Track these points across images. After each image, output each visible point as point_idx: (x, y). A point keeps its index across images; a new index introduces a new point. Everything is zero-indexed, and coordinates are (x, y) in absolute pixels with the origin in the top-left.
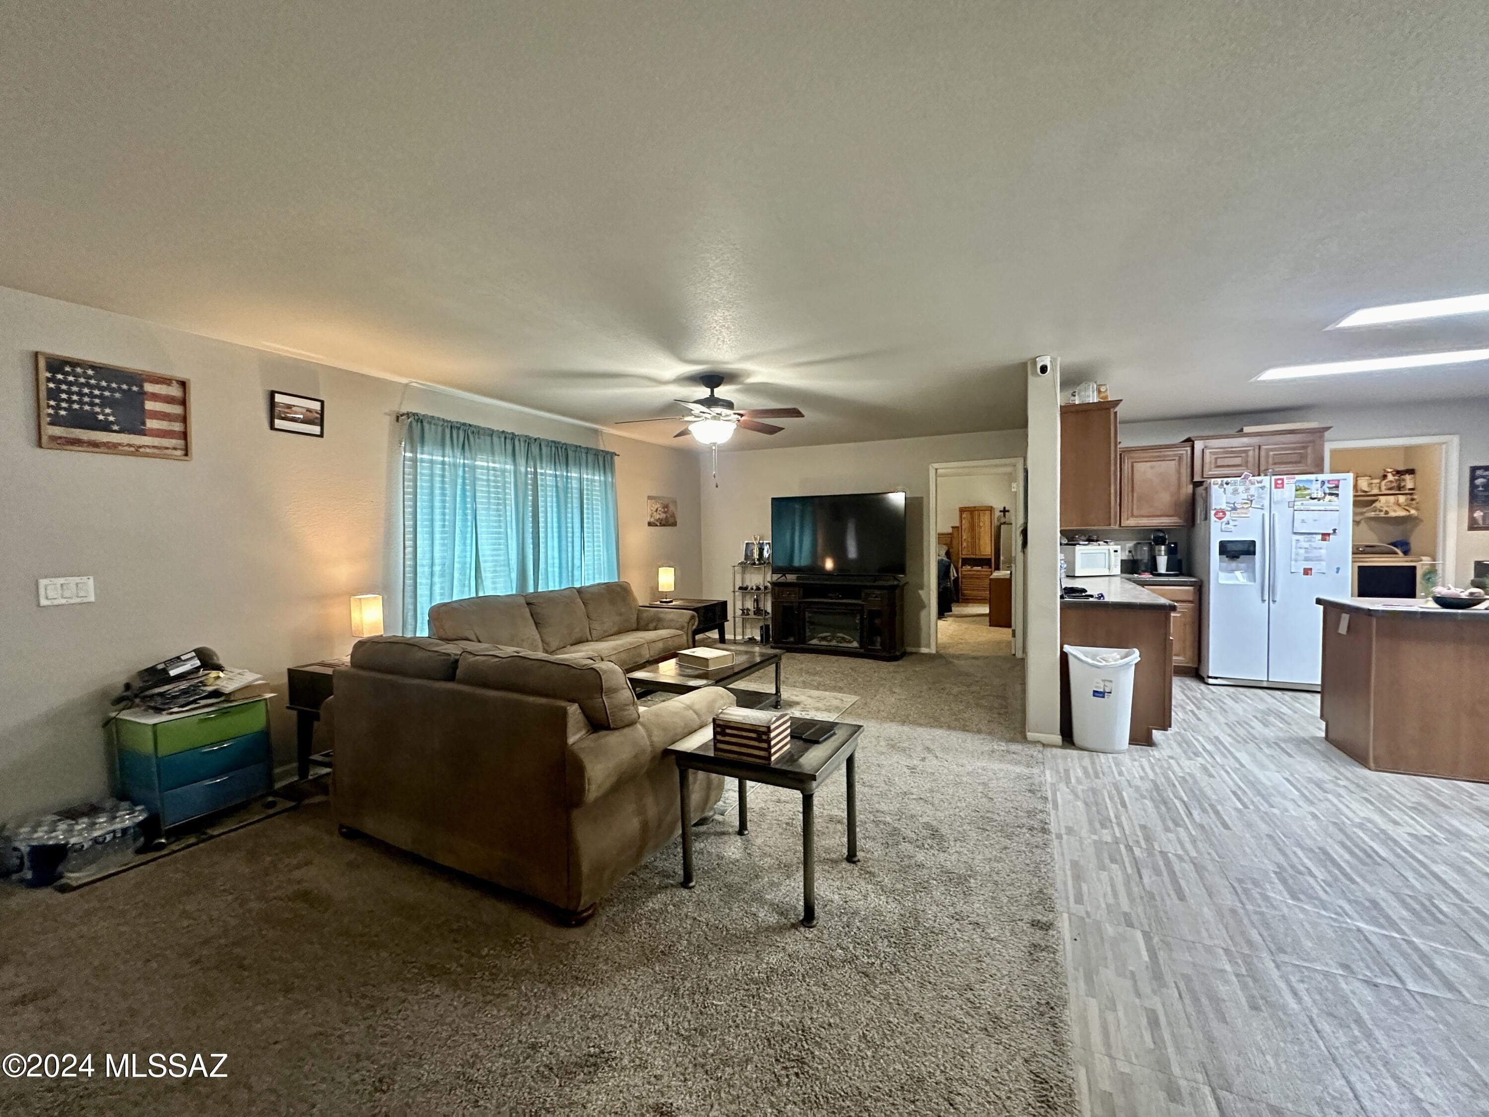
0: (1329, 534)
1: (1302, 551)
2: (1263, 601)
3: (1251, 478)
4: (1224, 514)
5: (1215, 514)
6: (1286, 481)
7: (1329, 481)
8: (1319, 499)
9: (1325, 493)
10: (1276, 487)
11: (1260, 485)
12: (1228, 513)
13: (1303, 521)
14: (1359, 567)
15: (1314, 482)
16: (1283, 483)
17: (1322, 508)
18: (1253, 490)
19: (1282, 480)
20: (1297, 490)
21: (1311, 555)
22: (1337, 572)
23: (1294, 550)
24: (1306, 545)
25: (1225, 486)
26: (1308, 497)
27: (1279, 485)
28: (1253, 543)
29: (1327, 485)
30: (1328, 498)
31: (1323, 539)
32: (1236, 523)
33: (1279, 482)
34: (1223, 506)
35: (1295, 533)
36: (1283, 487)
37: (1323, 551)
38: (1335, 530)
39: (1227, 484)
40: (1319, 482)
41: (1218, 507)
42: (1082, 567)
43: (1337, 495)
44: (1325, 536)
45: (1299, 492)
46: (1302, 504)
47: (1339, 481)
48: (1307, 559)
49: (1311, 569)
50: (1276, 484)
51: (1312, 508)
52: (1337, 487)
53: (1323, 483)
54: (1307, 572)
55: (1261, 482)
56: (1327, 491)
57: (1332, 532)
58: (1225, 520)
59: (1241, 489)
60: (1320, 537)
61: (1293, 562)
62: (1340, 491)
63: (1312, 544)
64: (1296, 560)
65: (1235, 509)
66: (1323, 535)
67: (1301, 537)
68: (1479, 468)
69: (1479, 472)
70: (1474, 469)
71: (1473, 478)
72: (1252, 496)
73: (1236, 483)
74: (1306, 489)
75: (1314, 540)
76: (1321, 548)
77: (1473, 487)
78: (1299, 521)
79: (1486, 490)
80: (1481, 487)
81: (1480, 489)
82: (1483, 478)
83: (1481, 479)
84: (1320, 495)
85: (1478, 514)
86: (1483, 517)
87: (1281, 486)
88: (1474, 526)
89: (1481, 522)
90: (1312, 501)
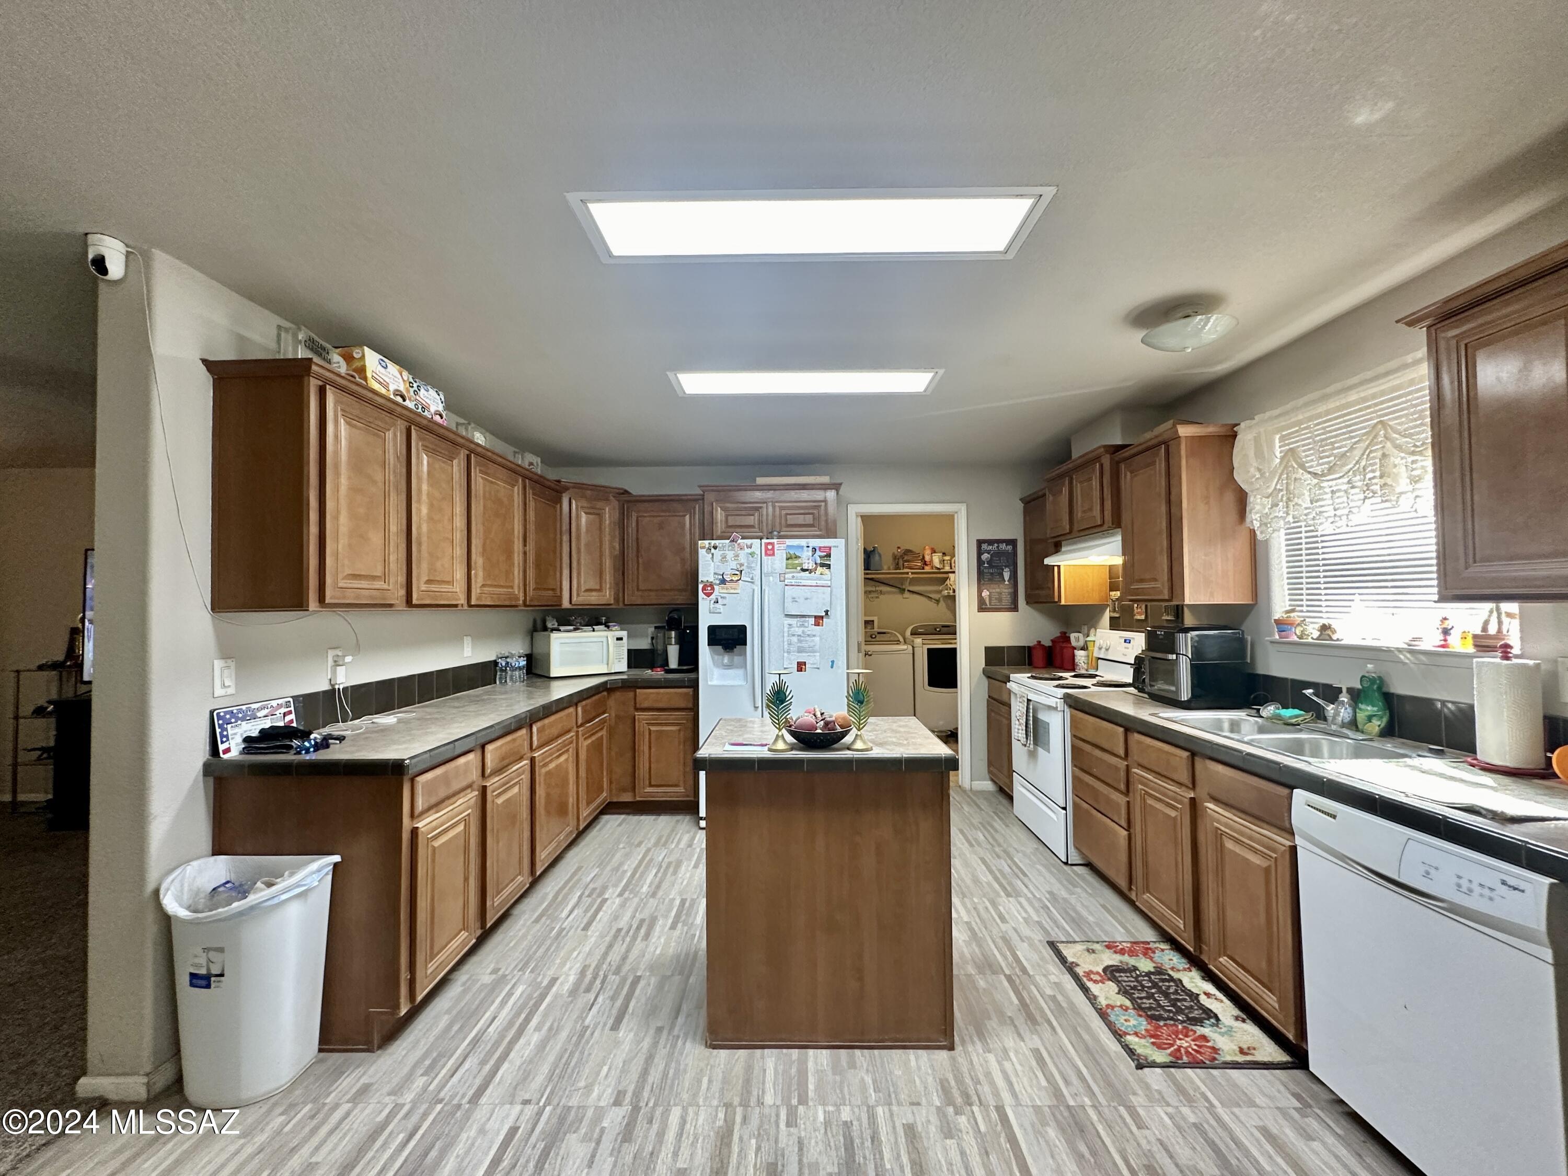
0: (822, 617)
1: (795, 639)
2: (756, 708)
3: (740, 541)
4: (713, 589)
5: (703, 589)
6: (776, 546)
7: (820, 548)
8: (810, 571)
9: (816, 564)
10: (766, 554)
11: (749, 551)
12: (716, 588)
13: (793, 600)
14: (929, 650)
15: (805, 548)
16: (773, 549)
17: (814, 583)
18: (743, 559)
19: (772, 544)
20: (787, 559)
21: (804, 645)
22: (831, 668)
23: (786, 638)
24: (799, 631)
25: (713, 550)
26: (799, 568)
27: (770, 552)
28: (742, 629)
29: (818, 553)
30: (820, 569)
31: (817, 624)
32: (725, 602)
33: (770, 547)
34: (711, 579)
35: (787, 616)
36: (773, 554)
37: (817, 639)
38: (827, 612)
39: (715, 548)
40: (810, 549)
41: (705, 579)
42: (563, 664)
43: (829, 566)
44: (818, 620)
45: (790, 561)
46: (793, 577)
47: (830, 548)
48: (800, 650)
49: (805, 664)
50: (767, 549)
51: (804, 582)
52: (829, 556)
53: (814, 550)
54: (801, 666)
55: (749, 546)
56: (819, 561)
57: (824, 614)
58: (713, 597)
59: (730, 555)
60: (812, 621)
61: (786, 654)
62: (832, 562)
63: (806, 630)
64: (789, 652)
65: (723, 581)
66: (816, 617)
67: (793, 621)
68: (984, 541)
69: (984, 546)
70: (980, 543)
71: (980, 553)
72: (742, 565)
73: (724, 547)
74: (797, 557)
75: (806, 624)
76: (814, 636)
77: (980, 562)
78: (790, 600)
79: (991, 566)
80: (986, 562)
81: (986, 565)
82: (988, 553)
83: (986, 554)
84: (811, 566)
85: (985, 594)
86: (990, 596)
87: (771, 552)
88: (982, 607)
89: (988, 603)
90: (803, 574)
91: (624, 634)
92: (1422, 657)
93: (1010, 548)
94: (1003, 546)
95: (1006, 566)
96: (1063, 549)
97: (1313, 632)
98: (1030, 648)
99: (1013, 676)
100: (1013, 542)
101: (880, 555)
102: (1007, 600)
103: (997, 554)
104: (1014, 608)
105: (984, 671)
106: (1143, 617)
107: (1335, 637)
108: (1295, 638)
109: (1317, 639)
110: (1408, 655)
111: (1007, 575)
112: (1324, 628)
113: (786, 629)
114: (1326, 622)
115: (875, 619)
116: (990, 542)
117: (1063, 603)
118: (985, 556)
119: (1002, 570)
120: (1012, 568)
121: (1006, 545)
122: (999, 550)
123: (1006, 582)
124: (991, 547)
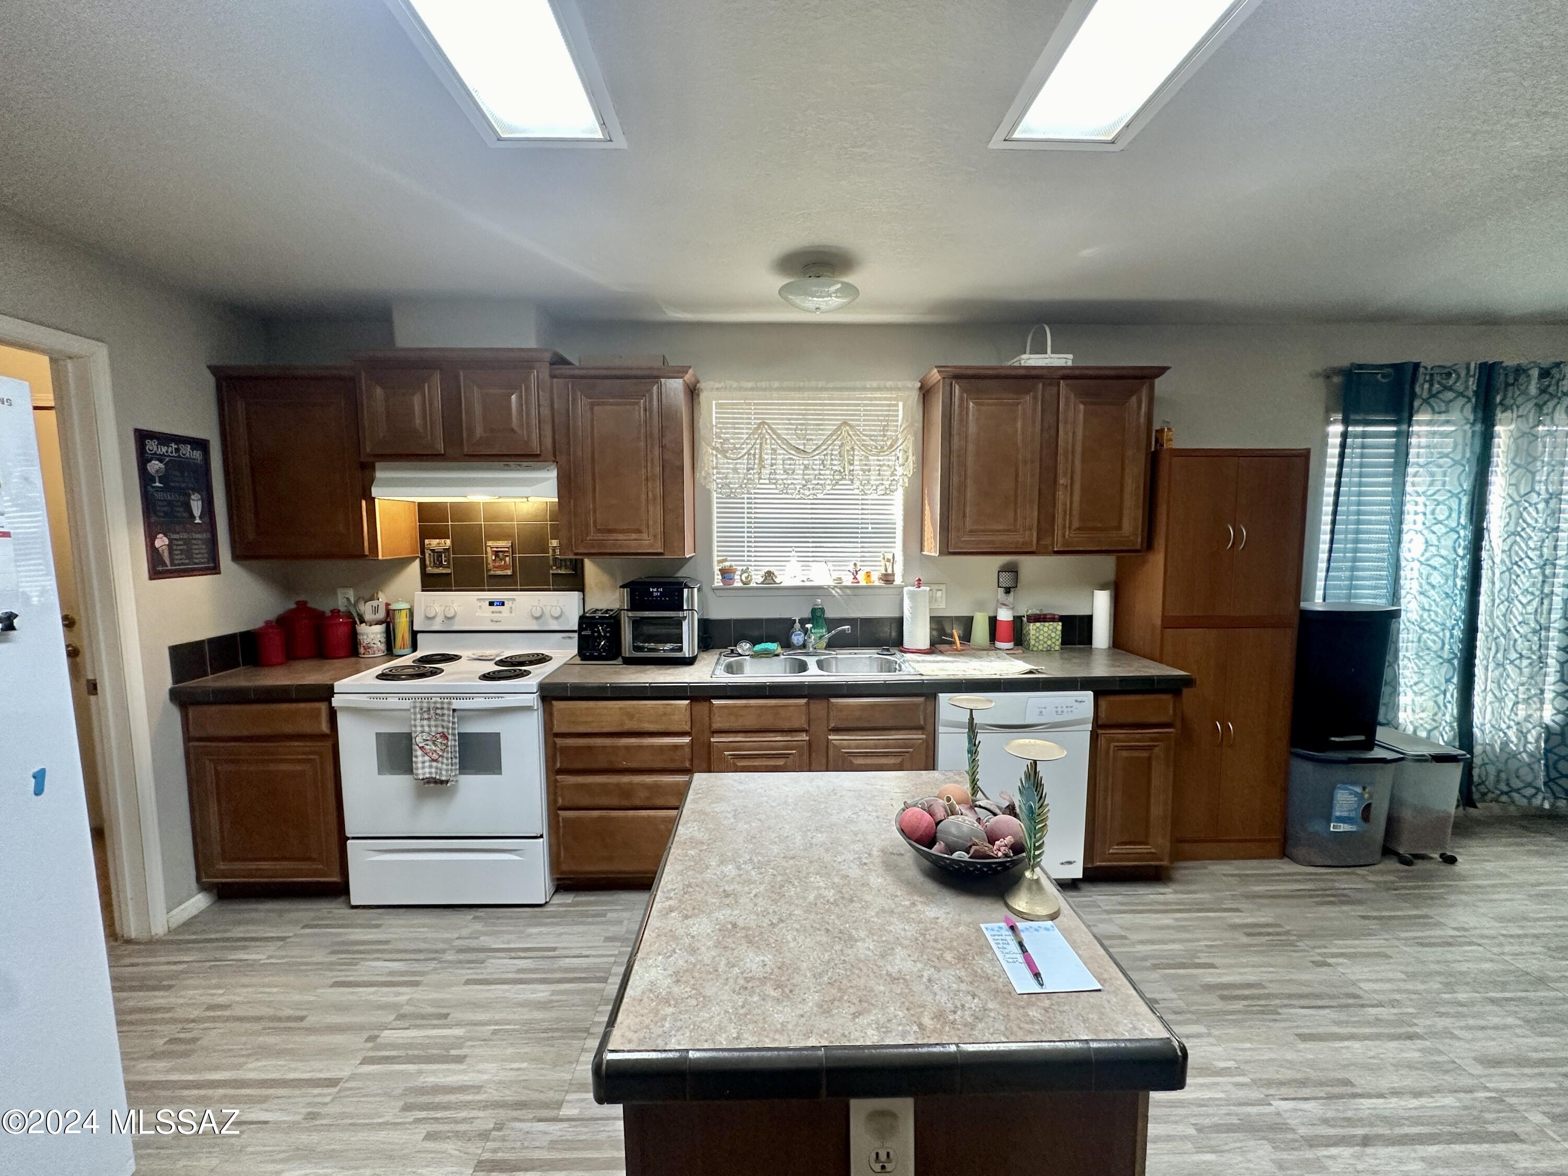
68: (152, 435)
69: (151, 446)
70: (142, 436)
71: (143, 459)
77: (145, 478)
79: (167, 488)
80: (157, 479)
81: (157, 484)
82: (161, 461)
83: (157, 462)
85: (161, 542)
86: (170, 546)
88: (158, 570)
89: (168, 561)
92: (848, 591)
93: (197, 455)
94: (186, 450)
95: (194, 490)
96: (379, 475)
97: (757, 579)
98: (247, 637)
99: (339, 686)
100: (201, 445)
102: (200, 553)
103: (176, 465)
104: (214, 568)
105: (175, 695)
106: (509, 572)
107: (777, 580)
108: (740, 584)
109: (762, 583)
110: (838, 591)
111: (197, 507)
112: (769, 574)
114: (772, 569)
116: (165, 439)
117: (380, 557)
118: (154, 466)
119: (189, 496)
120: (204, 493)
121: (192, 449)
122: (179, 456)
123: (198, 521)
124: (164, 449)
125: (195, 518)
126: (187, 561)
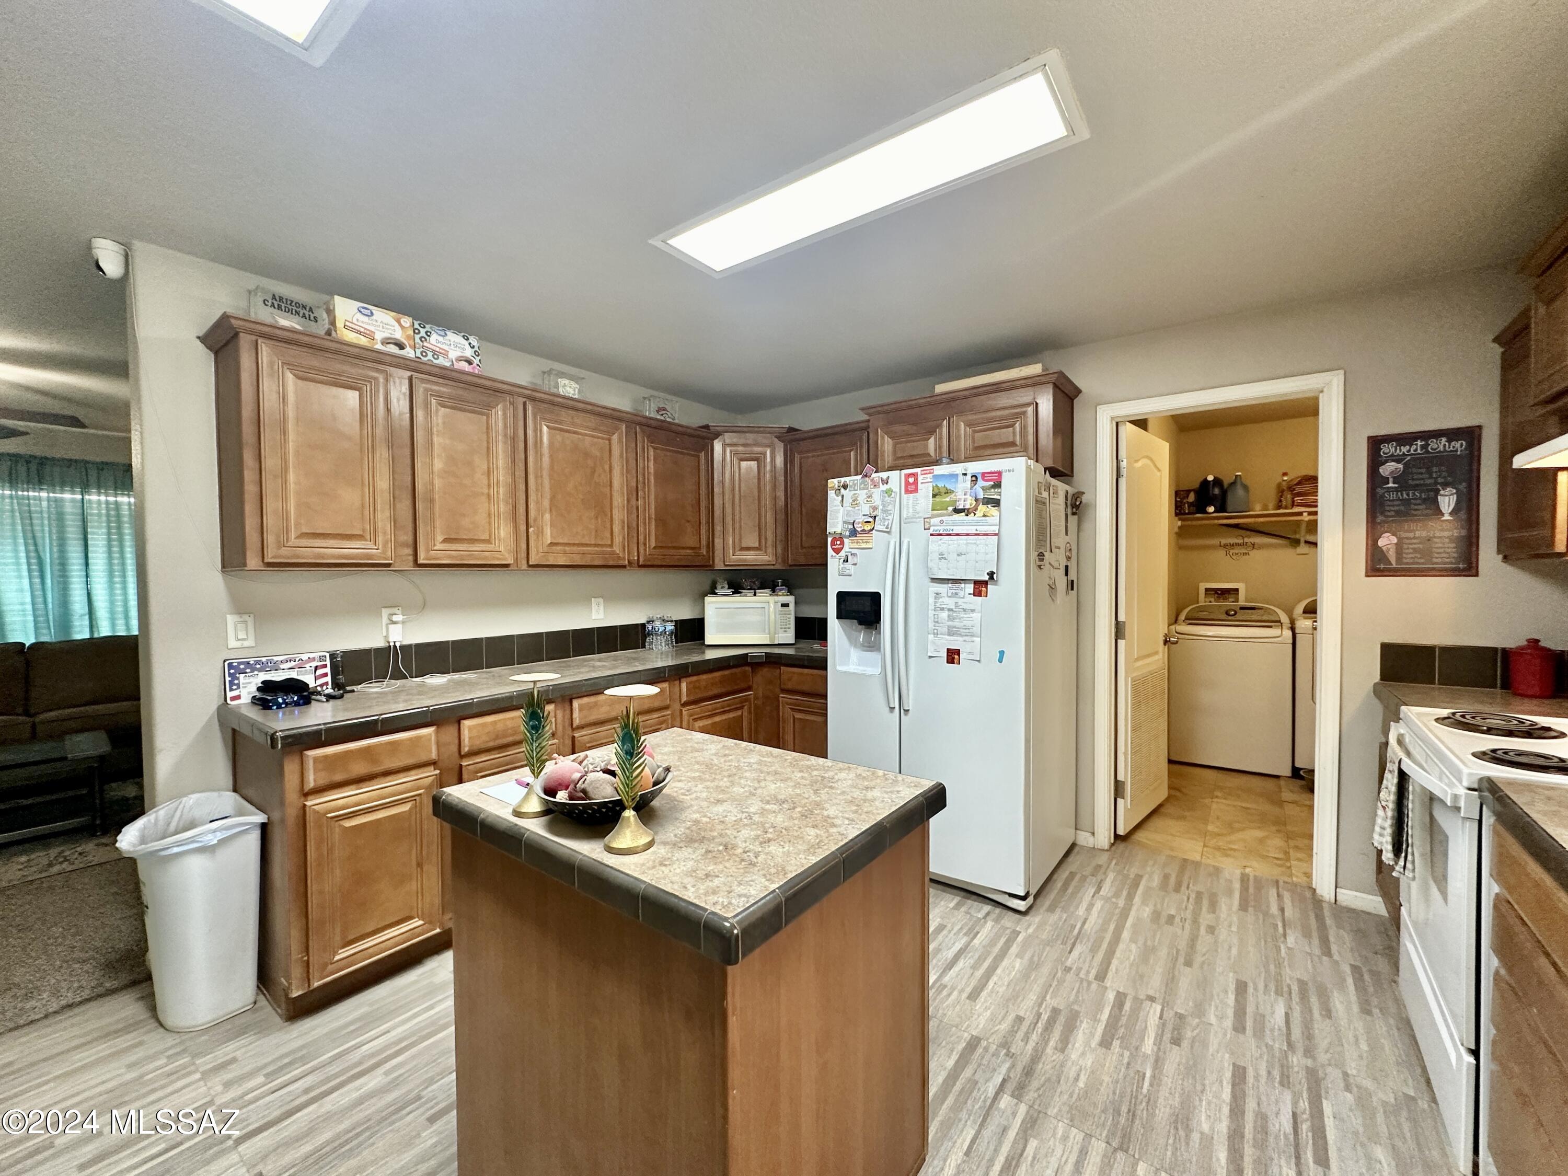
0: (985, 583)
1: (944, 615)
2: (892, 709)
3: (874, 475)
4: (842, 543)
5: (833, 543)
7: (983, 474)
8: (966, 511)
9: (976, 500)
10: (907, 491)
11: (884, 487)
12: (846, 541)
13: (942, 557)
15: (961, 478)
17: (972, 530)
18: (877, 499)
19: (914, 475)
20: (934, 496)
21: (956, 623)
22: (1000, 661)
23: (931, 613)
24: (950, 603)
25: (842, 490)
26: (951, 509)
28: (875, 598)
29: (981, 483)
30: (982, 508)
31: (977, 593)
32: (856, 560)
33: (911, 480)
34: (841, 529)
35: (934, 580)
36: (916, 490)
37: (976, 616)
38: (991, 575)
39: (845, 487)
40: (969, 477)
41: (834, 530)
42: (722, 629)
43: (996, 503)
44: (980, 587)
45: (938, 499)
46: (942, 522)
47: (1000, 473)
48: (952, 632)
49: (958, 652)
50: (907, 483)
51: (957, 530)
52: (998, 485)
53: (975, 478)
54: (953, 656)
55: (885, 482)
56: (981, 495)
57: (986, 578)
58: (843, 553)
59: (862, 495)
60: (970, 588)
61: (931, 637)
62: (1004, 495)
63: (960, 601)
64: (936, 634)
65: (854, 533)
66: (975, 582)
67: (943, 588)
68: (1387, 439)
69: (1388, 449)
70: (1375, 443)
71: (1375, 463)
72: (875, 508)
73: (855, 485)
74: (948, 492)
75: (961, 594)
76: (973, 611)
77: (1375, 481)
78: (936, 556)
79: (1404, 487)
80: (1391, 480)
81: (1391, 485)
82: (1398, 461)
83: (1393, 463)
84: (969, 503)
85: (1388, 541)
86: (1400, 546)
87: (913, 487)
88: (1379, 567)
89: (1394, 559)
90: (957, 517)
91: (790, 599)
93: (1459, 446)
94: (1441, 444)
95: (1445, 485)
99: (1406, 711)
100: (1469, 434)
101: (1246, 488)
102: (1445, 553)
103: (1423, 462)
104: (1467, 569)
111: (1447, 502)
113: (931, 600)
115: (1241, 586)
116: (1406, 439)
118: (1390, 468)
119: (1437, 492)
120: (1463, 486)
121: (1449, 441)
122: (1428, 452)
123: (1447, 517)
124: (1405, 449)
125: (1443, 515)
126: (1422, 561)
